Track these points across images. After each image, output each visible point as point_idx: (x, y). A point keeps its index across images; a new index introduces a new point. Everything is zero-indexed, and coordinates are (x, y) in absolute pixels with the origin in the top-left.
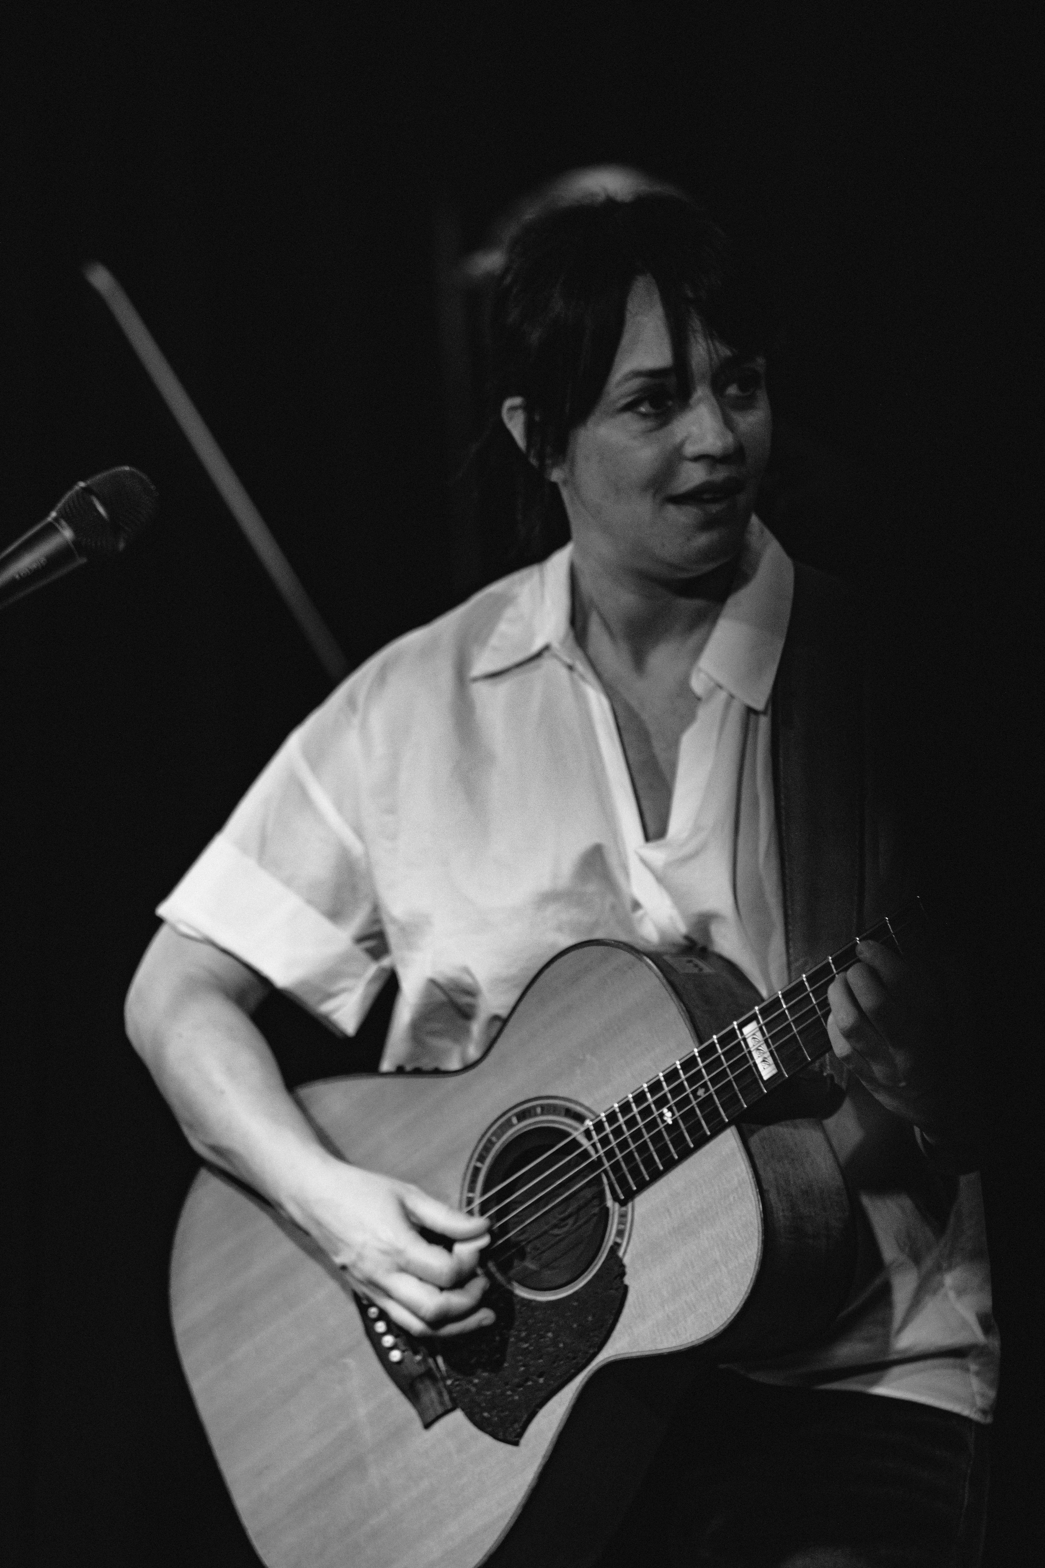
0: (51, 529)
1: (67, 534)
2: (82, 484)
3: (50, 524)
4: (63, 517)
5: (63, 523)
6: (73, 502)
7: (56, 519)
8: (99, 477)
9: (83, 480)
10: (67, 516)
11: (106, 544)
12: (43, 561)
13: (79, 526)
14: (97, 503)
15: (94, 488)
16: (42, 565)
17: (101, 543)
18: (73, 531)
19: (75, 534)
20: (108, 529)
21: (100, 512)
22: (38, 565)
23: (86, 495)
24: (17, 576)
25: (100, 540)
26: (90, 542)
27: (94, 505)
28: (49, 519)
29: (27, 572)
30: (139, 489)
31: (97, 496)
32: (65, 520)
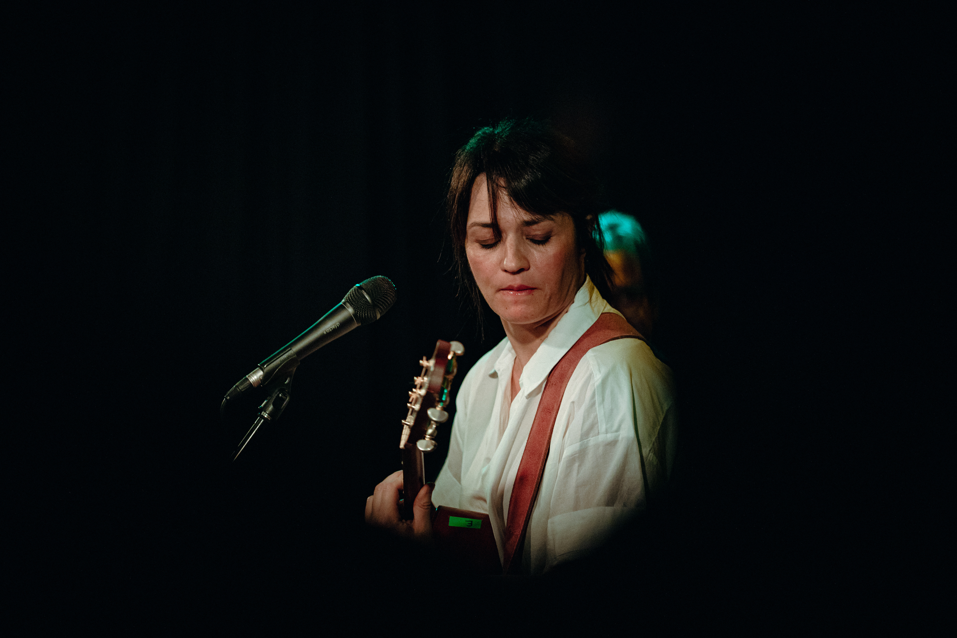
0: (342, 308)
1: (350, 310)
2: (358, 285)
3: (341, 305)
4: (348, 302)
5: (348, 305)
6: (353, 294)
7: (344, 303)
8: (365, 282)
9: (358, 283)
10: (350, 302)
11: (371, 315)
12: (338, 324)
13: (357, 308)
14: (365, 294)
15: (364, 287)
16: (337, 327)
17: (368, 315)
18: (354, 310)
19: (355, 311)
20: (371, 307)
21: (366, 298)
22: (335, 326)
23: (359, 291)
24: (325, 333)
25: (367, 313)
26: (362, 315)
27: (364, 295)
28: (341, 303)
29: (330, 330)
30: (387, 287)
31: (365, 291)
32: (349, 304)
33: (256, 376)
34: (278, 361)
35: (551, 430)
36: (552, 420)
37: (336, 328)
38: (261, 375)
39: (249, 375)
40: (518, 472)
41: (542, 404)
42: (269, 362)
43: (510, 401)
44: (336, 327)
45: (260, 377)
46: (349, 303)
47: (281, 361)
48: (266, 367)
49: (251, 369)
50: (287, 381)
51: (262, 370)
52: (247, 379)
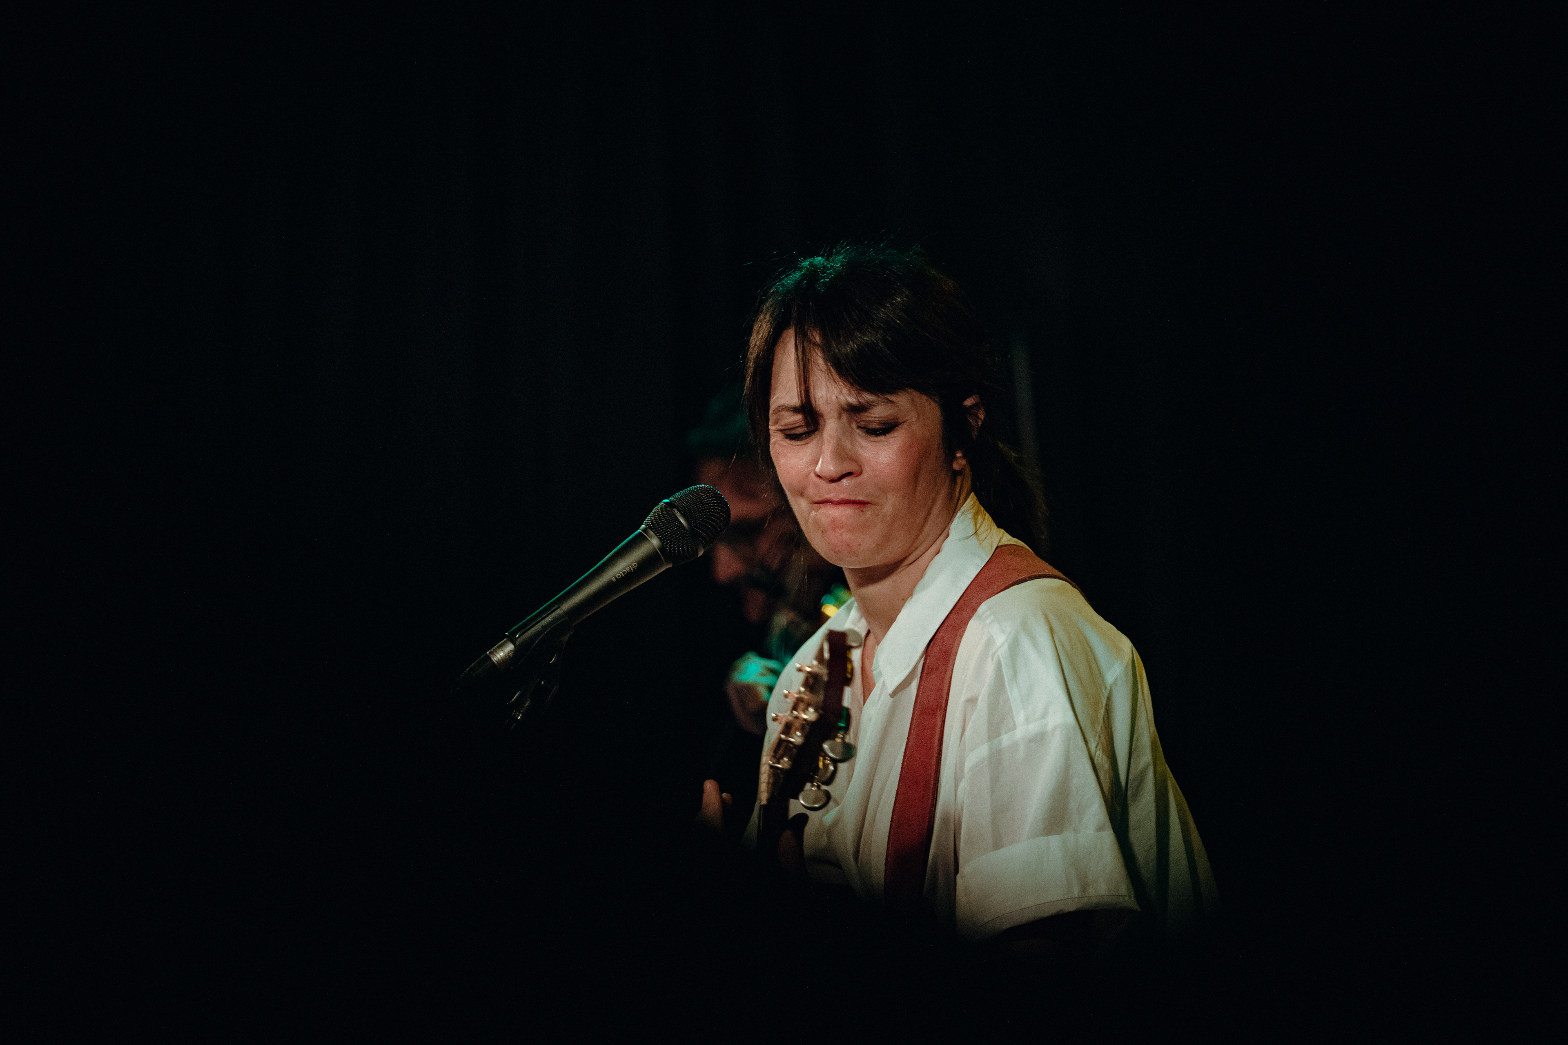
0: (641, 538)
1: (655, 542)
2: (666, 501)
3: (640, 534)
4: (650, 528)
5: (651, 533)
6: (659, 516)
7: (645, 530)
8: (678, 495)
9: (667, 498)
11: (688, 550)
12: (635, 565)
13: (666, 538)
14: (678, 515)
15: (676, 504)
16: (634, 569)
17: (683, 549)
18: (661, 541)
19: (663, 543)
20: (689, 536)
21: (681, 522)
22: (630, 569)
23: (669, 509)
24: (614, 579)
25: (683, 546)
26: (674, 549)
27: (676, 517)
28: (639, 531)
29: (622, 575)
30: (714, 502)
31: (679, 510)
32: (653, 532)
33: (502, 653)
34: (538, 627)
35: (939, 741)
36: (939, 723)
37: (631, 571)
38: (511, 651)
39: (491, 650)
40: (893, 815)
41: (918, 703)
42: (524, 628)
43: (862, 703)
44: (632, 569)
45: (509, 653)
46: (652, 530)
47: (542, 627)
48: (518, 637)
49: (495, 641)
50: (553, 660)
51: (513, 643)
52: (488, 658)
